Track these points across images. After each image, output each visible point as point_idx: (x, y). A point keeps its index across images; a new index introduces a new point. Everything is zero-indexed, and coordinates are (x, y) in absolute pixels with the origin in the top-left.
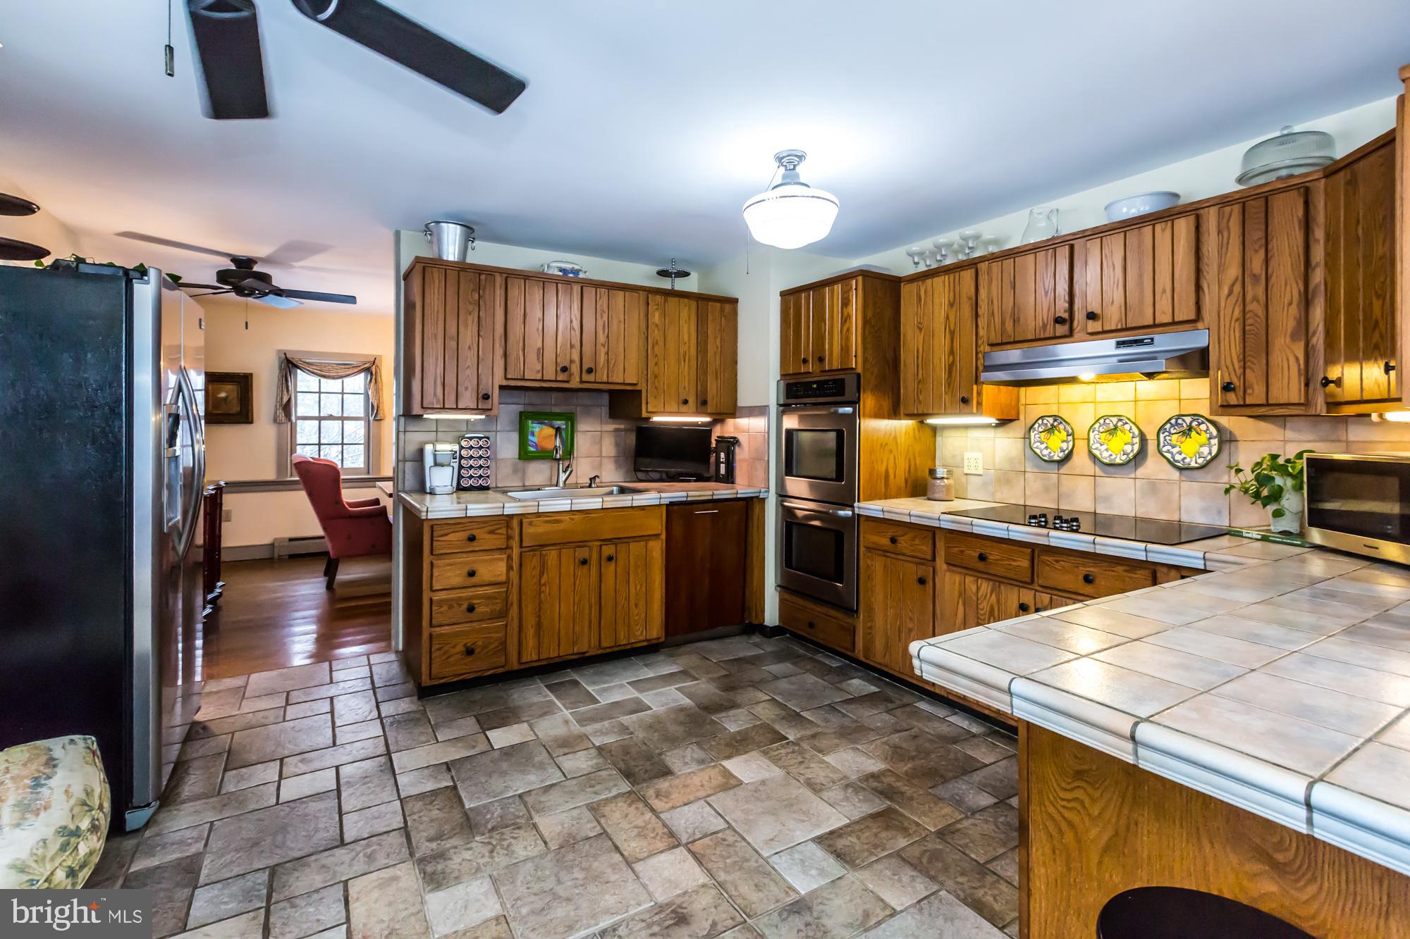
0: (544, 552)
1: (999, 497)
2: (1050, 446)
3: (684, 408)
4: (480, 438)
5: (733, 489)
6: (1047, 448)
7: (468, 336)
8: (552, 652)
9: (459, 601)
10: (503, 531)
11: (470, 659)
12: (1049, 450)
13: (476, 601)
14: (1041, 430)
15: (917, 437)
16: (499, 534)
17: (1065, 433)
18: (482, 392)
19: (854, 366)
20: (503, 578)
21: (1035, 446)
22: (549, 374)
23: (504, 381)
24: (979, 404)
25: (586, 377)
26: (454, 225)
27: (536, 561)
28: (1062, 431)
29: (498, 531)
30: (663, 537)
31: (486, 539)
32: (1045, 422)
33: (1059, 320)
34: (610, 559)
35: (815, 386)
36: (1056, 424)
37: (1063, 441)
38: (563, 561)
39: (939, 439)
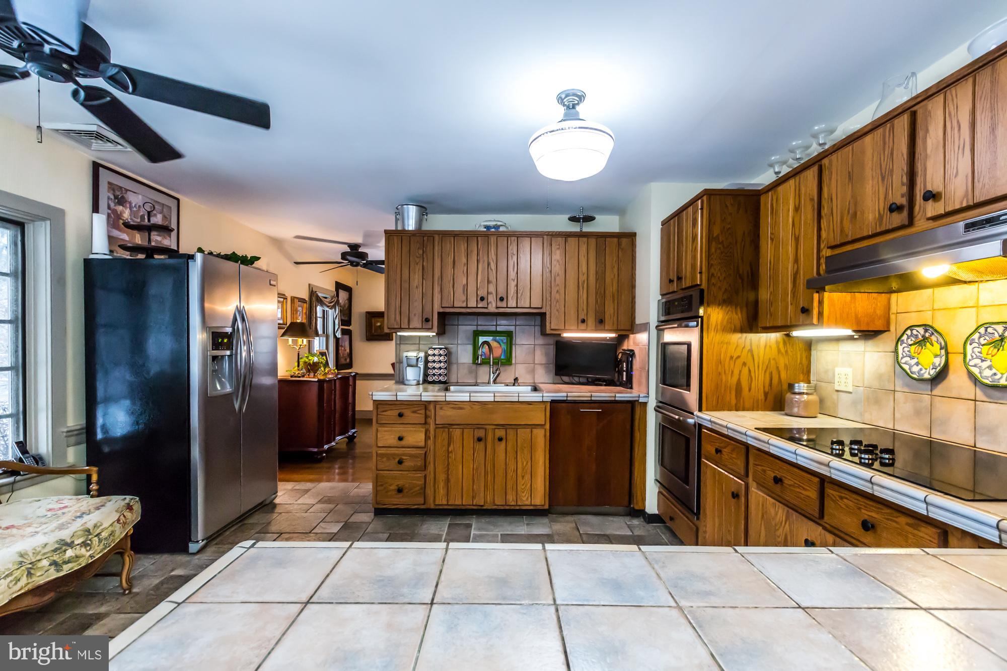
0: (451, 430)
1: (868, 418)
2: (921, 360)
3: (583, 326)
4: (441, 349)
5: (631, 393)
6: (917, 364)
7: (416, 279)
8: (457, 501)
9: (393, 455)
10: (423, 412)
11: (401, 495)
12: (920, 367)
13: (404, 458)
14: (911, 342)
15: (783, 350)
16: (419, 413)
17: (939, 347)
18: (425, 317)
19: (699, 283)
20: (422, 444)
21: (903, 361)
22: (472, 303)
23: (441, 309)
24: (820, 314)
25: (500, 304)
26: (412, 206)
27: (445, 435)
28: (935, 344)
29: (418, 412)
30: (548, 426)
31: (410, 416)
32: (915, 332)
33: (895, 208)
34: (500, 439)
35: (676, 303)
36: (927, 335)
37: (936, 356)
38: (465, 437)
39: (813, 353)
